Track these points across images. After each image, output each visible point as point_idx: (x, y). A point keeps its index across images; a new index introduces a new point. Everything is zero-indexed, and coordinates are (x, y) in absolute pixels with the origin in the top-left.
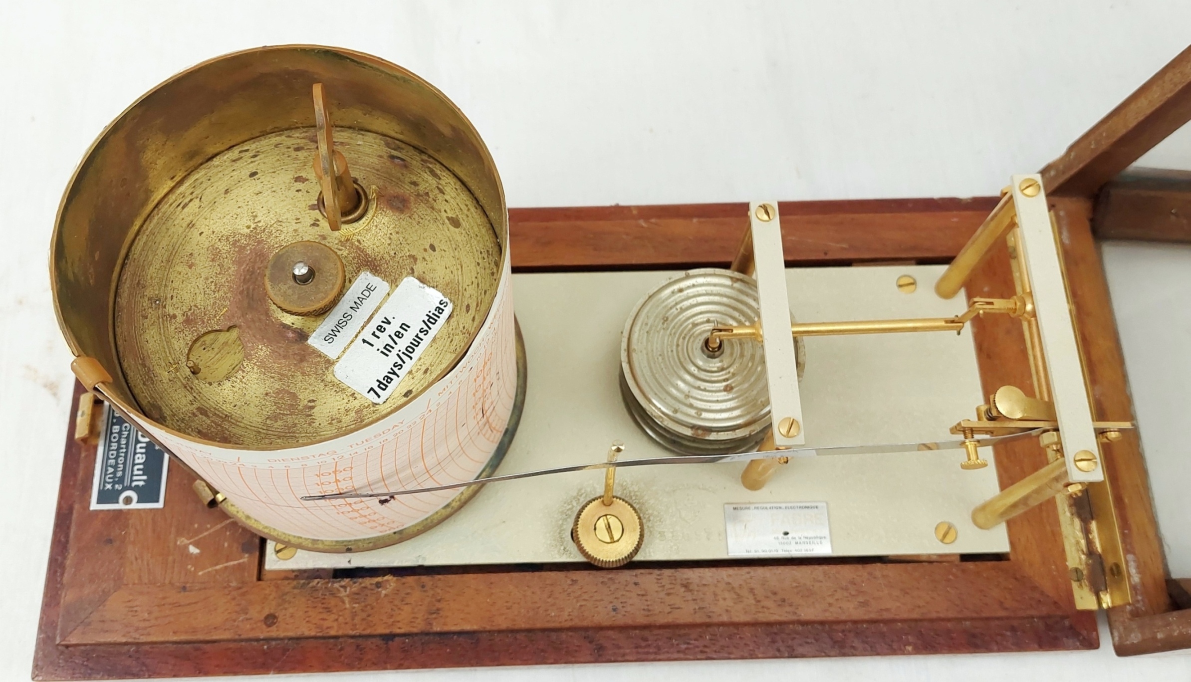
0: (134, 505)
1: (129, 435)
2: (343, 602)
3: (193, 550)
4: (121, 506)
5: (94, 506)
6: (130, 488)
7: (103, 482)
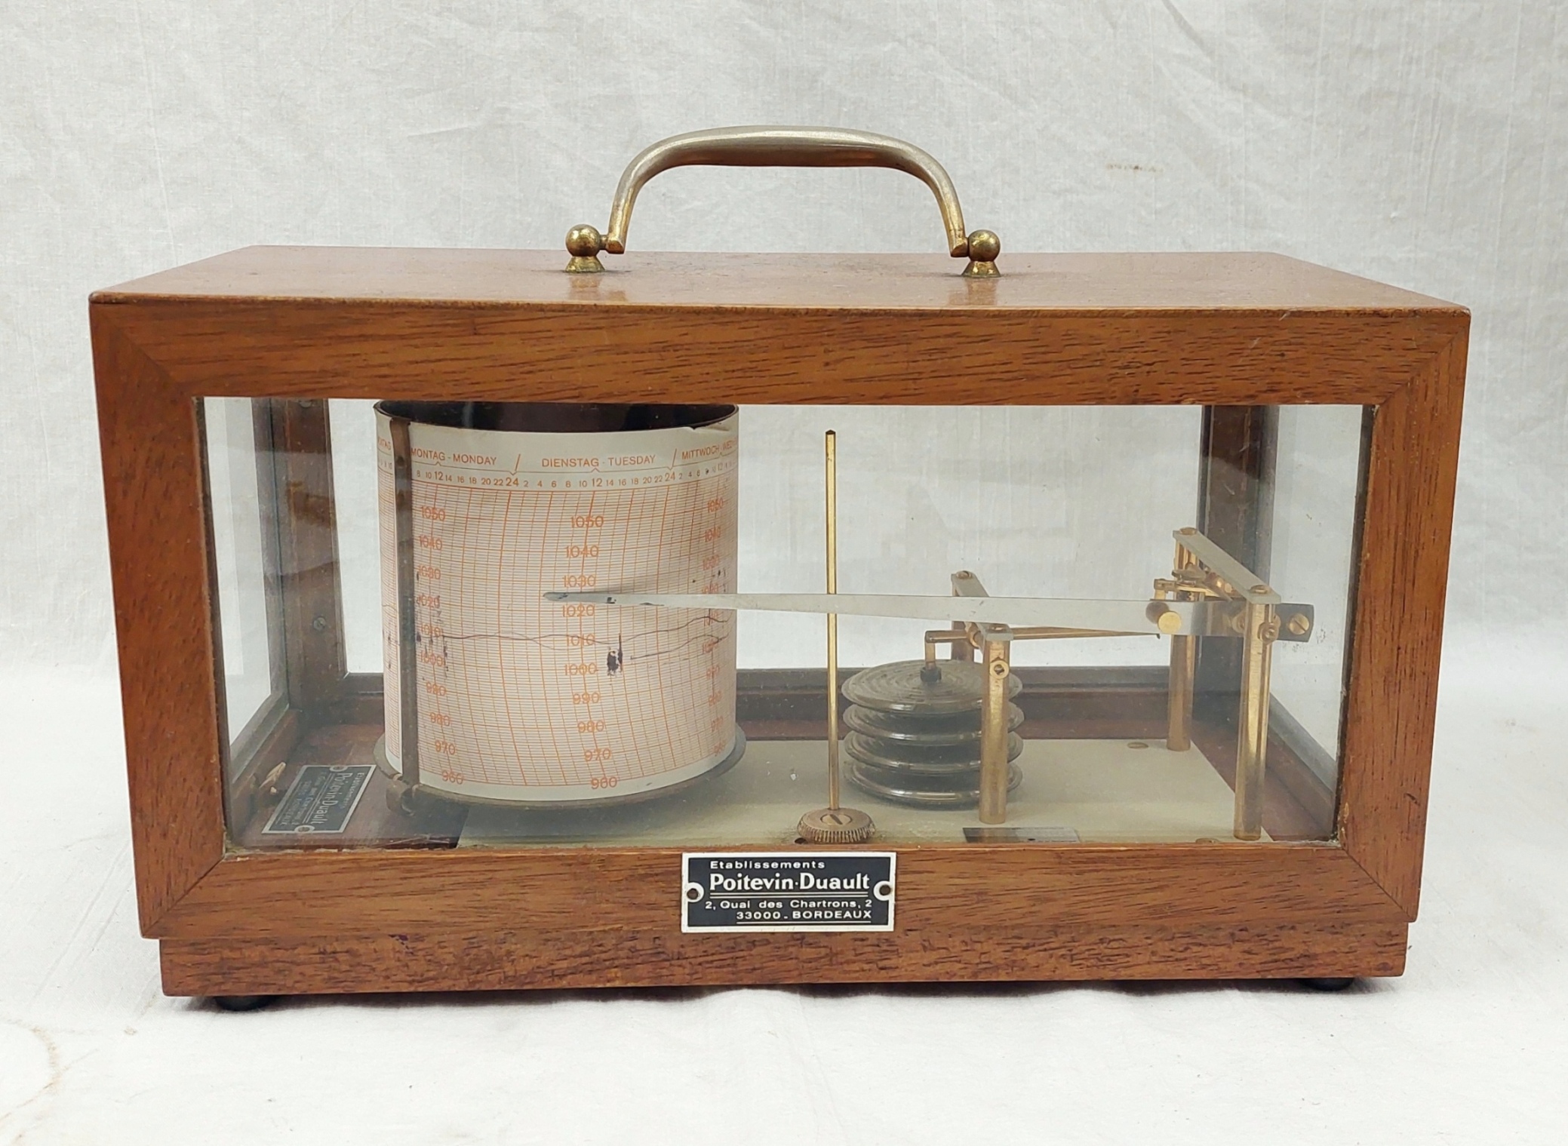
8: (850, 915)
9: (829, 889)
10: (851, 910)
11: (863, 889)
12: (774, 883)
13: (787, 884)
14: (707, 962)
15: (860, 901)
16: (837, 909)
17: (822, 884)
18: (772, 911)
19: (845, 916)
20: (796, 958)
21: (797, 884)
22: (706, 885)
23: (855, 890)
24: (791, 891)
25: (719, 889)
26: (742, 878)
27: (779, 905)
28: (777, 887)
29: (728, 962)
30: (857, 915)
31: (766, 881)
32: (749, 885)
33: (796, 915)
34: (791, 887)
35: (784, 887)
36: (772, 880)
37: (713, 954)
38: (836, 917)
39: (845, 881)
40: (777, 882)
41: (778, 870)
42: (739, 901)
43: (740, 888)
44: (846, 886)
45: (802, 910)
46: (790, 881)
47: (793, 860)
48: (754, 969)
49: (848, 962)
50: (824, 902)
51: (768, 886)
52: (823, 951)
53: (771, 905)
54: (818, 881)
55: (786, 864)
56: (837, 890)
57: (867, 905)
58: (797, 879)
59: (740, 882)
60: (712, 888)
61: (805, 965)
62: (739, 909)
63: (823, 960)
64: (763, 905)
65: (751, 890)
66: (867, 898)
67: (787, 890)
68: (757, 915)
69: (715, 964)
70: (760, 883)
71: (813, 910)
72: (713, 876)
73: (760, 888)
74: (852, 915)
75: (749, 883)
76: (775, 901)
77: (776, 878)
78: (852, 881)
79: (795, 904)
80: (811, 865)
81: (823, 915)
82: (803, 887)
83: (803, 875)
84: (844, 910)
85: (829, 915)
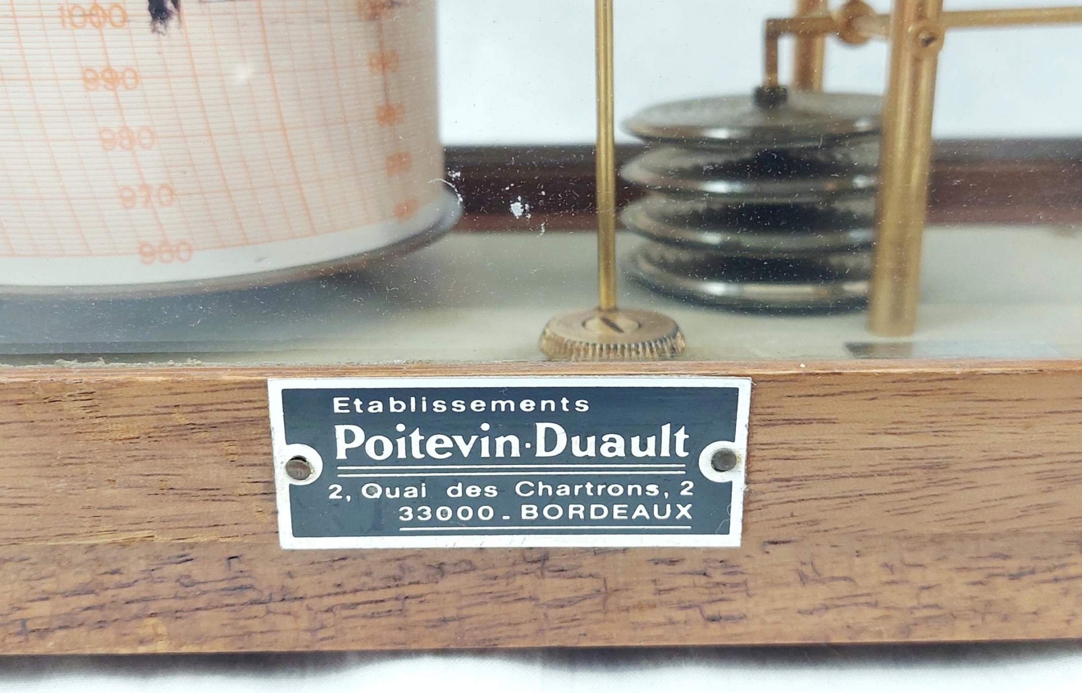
8: (645, 513)
9: (599, 458)
10: (649, 502)
11: (674, 458)
12: (478, 444)
13: (508, 446)
14: (345, 607)
15: (669, 484)
16: (618, 500)
17: (583, 447)
18: (475, 503)
19: (637, 514)
20: (531, 599)
21: (528, 445)
22: (326, 449)
23: (658, 459)
24: (516, 460)
25: (357, 456)
26: (406, 434)
27: (491, 491)
28: (485, 453)
29: (388, 606)
30: (662, 512)
31: (459, 439)
32: (423, 449)
33: (528, 512)
34: (515, 452)
35: (500, 453)
36: (474, 438)
37: (355, 591)
38: (616, 516)
39: (636, 441)
40: (485, 441)
41: (487, 415)
42: (403, 484)
43: (402, 454)
44: (636, 452)
45: (540, 501)
46: (514, 440)
47: (518, 394)
48: (445, 620)
49: (640, 607)
50: (589, 486)
51: (465, 450)
52: (589, 585)
53: (473, 491)
54: (576, 440)
55: (503, 404)
56: (617, 460)
57: (684, 493)
58: (528, 435)
59: (401, 442)
60: (341, 455)
61: (552, 613)
62: (402, 501)
63: (588, 602)
64: (455, 491)
65: (428, 460)
66: (684, 478)
67: (508, 458)
68: (444, 513)
69: (361, 610)
70: (448, 443)
71: (565, 502)
72: (340, 430)
73: (449, 454)
74: (650, 512)
75: (423, 445)
76: (482, 482)
77: (482, 434)
78: (651, 441)
79: (524, 489)
80: (559, 406)
81: (587, 512)
82: (541, 452)
83: (541, 428)
84: (632, 502)
85: (599, 512)
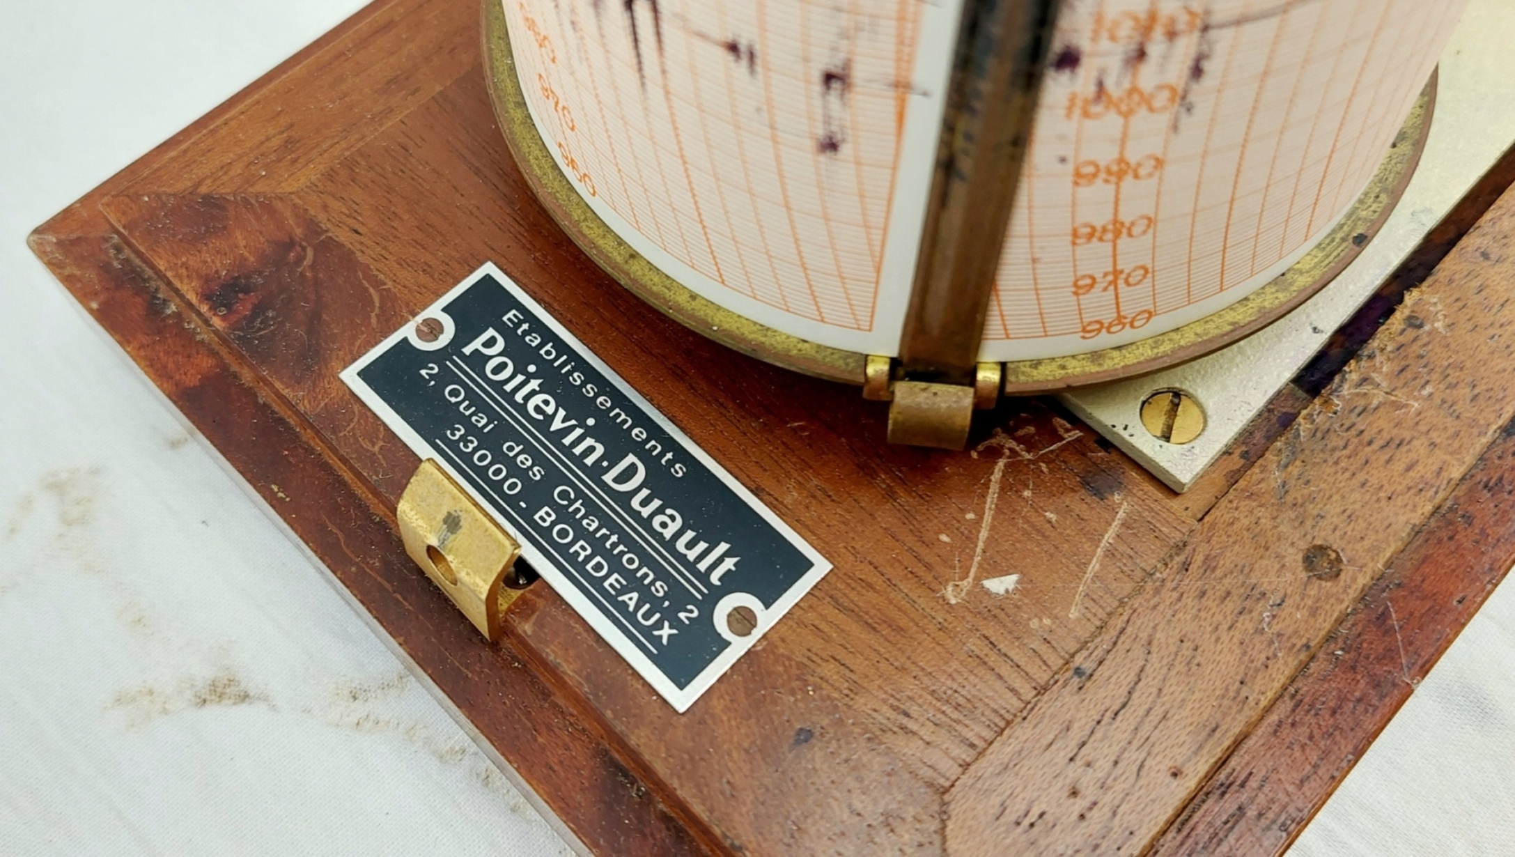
0: (767, 618)
1: (588, 503)
2: (1397, 406)
3: (1000, 585)
4: (739, 647)
5: (681, 699)
6: (716, 594)
7: (643, 637)
